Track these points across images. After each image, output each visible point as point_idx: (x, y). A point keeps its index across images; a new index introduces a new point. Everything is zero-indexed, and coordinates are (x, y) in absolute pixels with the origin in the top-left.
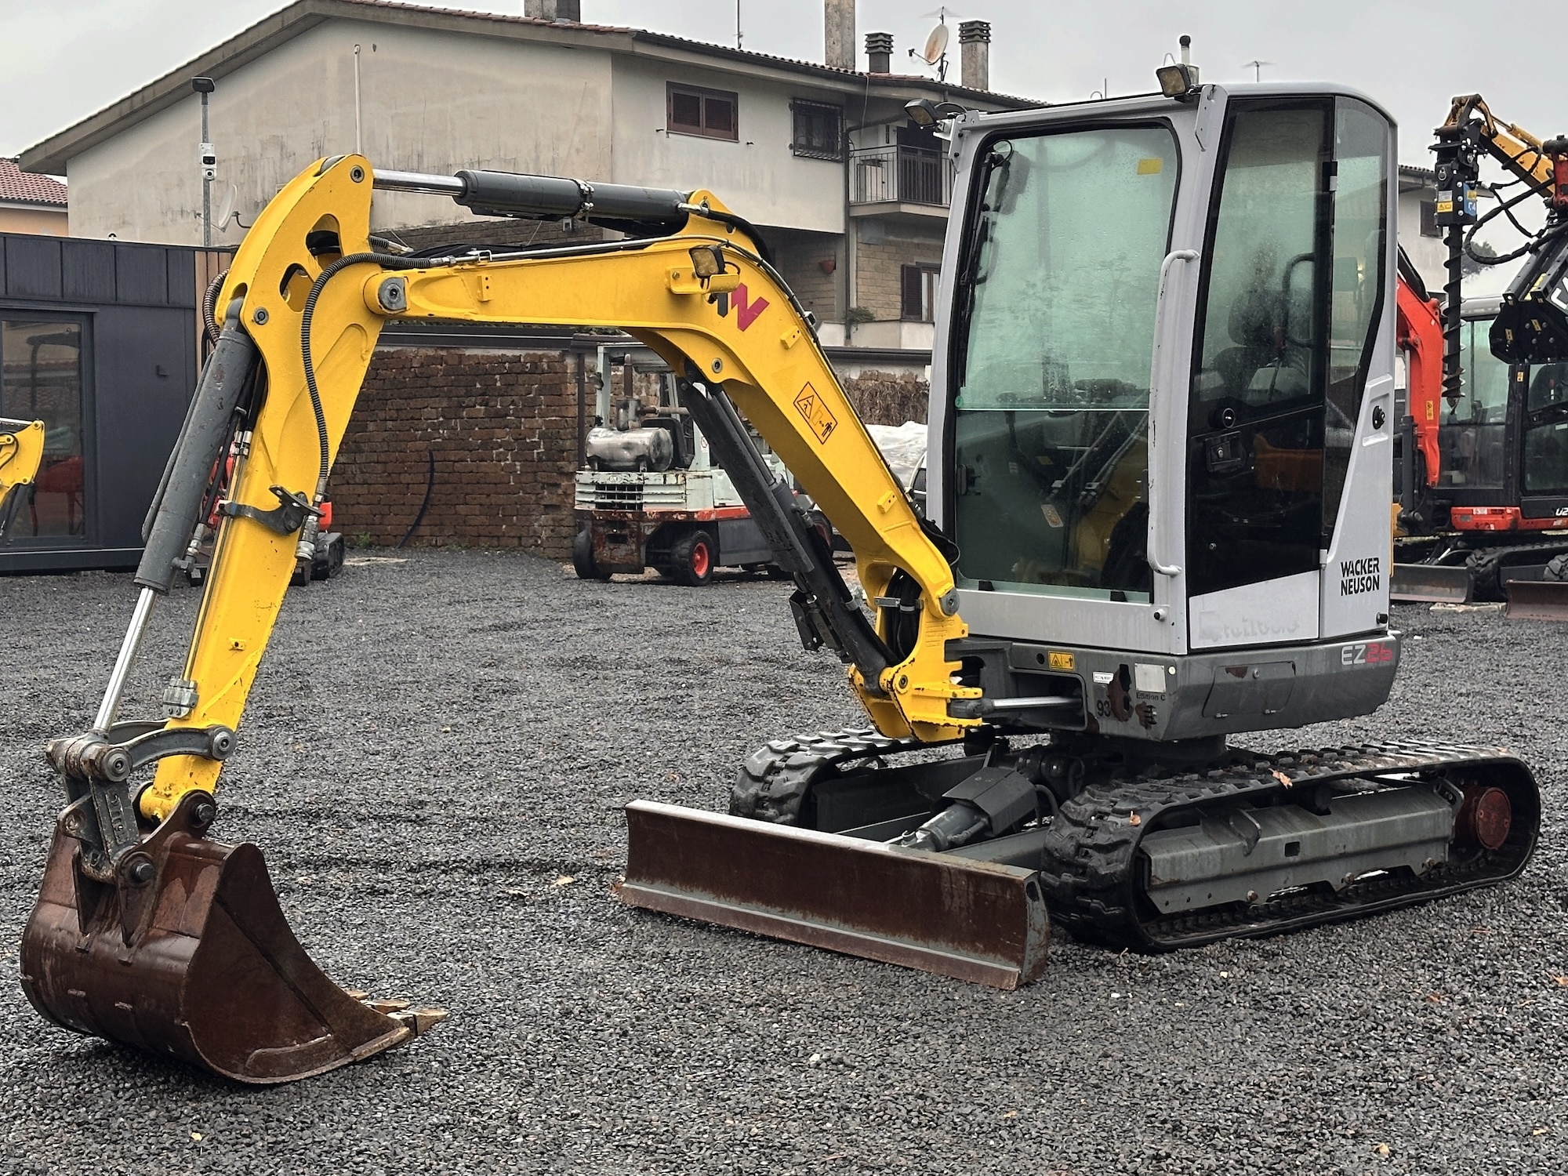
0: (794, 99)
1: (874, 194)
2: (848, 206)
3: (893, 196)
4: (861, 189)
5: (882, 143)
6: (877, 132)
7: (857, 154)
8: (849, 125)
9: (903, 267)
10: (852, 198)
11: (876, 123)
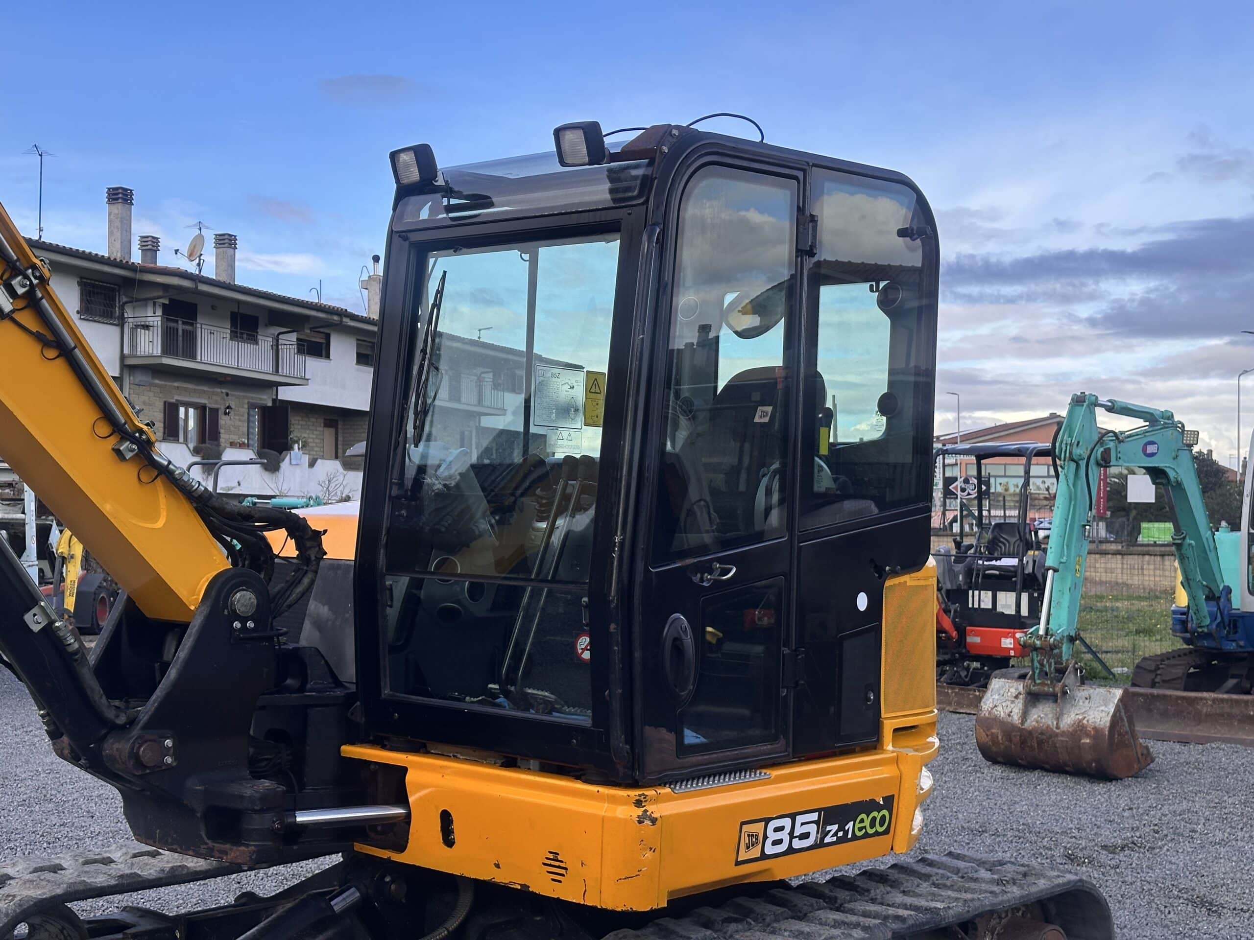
0: (81, 278)
1: (143, 350)
2: (123, 357)
3: (158, 351)
4: (133, 345)
5: (150, 313)
6: (146, 306)
7: (130, 320)
8: (125, 299)
9: (165, 402)
10: (126, 351)
11: (146, 300)
